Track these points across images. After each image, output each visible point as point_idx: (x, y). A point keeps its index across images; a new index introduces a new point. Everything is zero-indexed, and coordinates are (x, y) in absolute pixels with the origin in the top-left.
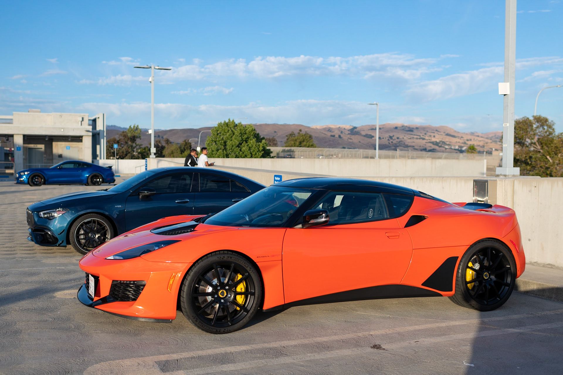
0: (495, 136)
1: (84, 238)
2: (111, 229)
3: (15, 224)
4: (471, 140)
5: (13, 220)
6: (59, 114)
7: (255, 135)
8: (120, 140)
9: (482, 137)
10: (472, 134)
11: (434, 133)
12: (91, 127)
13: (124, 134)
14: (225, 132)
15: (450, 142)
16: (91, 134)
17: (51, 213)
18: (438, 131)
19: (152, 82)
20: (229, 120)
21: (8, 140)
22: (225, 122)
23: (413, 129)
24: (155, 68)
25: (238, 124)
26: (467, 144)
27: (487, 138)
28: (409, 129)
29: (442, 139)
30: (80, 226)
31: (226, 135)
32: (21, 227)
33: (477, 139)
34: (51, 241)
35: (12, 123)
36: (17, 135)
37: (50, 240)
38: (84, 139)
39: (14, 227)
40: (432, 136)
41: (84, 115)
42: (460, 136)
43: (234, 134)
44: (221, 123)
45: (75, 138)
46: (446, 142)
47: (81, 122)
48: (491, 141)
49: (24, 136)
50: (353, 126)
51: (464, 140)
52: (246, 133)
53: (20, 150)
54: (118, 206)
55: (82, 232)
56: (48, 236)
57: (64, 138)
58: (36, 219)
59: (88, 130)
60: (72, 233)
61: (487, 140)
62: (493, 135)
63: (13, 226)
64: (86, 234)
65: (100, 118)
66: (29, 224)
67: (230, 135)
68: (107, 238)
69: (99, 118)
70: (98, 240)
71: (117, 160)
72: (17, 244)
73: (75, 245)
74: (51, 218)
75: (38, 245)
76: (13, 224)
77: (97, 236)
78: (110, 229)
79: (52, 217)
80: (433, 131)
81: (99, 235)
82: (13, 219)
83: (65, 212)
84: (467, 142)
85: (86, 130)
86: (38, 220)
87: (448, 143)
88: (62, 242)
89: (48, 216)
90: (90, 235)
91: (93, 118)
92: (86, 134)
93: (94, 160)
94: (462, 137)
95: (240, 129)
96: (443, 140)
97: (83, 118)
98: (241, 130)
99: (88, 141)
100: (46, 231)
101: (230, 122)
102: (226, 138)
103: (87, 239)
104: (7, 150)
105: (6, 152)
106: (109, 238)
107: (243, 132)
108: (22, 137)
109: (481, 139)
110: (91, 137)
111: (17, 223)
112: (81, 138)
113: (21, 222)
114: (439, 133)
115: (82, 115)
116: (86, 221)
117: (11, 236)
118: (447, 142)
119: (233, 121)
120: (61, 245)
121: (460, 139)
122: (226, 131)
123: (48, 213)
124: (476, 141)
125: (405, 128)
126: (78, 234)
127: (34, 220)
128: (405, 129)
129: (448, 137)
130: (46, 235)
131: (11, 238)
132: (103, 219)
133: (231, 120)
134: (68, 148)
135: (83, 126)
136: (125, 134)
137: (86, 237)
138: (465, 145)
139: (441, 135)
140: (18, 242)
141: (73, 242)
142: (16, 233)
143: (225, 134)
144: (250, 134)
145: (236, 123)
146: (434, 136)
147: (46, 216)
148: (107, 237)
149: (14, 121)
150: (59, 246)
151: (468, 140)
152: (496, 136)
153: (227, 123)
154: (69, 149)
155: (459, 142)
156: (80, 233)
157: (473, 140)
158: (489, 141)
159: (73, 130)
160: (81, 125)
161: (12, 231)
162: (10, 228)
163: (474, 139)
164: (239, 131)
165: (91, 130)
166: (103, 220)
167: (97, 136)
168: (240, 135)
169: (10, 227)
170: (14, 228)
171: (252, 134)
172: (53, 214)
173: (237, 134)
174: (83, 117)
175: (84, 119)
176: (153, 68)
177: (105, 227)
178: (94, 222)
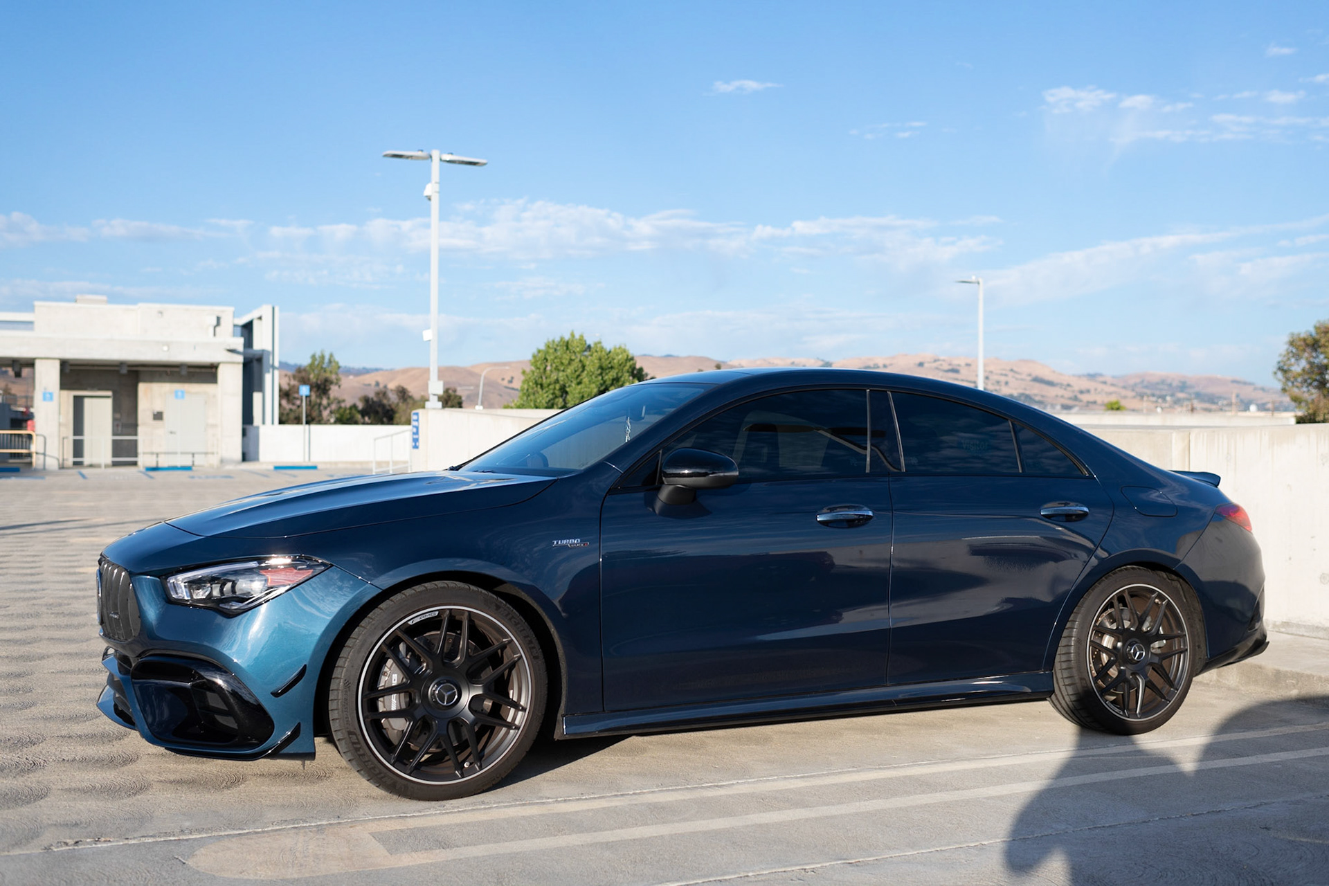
0: (1142, 382)
1: (404, 706)
2: (536, 658)
3: (37, 615)
4: (1088, 391)
5: (28, 599)
6: (158, 306)
7: (632, 372)
8: (290, 390)
9: (1113, 385)
10: (1092, 377)
11: (1006, 375)
12: (241, 340)
13: (300, 375)
14: (562, 363)
15: (1043, 396)
16: (240, 359)
17: (233, 578)
18: (1015, 372)
19: (433, 198)
20: (573, 335)
21: (18, 375)
22: (562, 339)
23: (958, 368)
24: (441, 160)
25: (592, 346)
26: (1081, 401)
27: (1124, 387)
28: (950, 367)
29: (1025, 389)
30: (385, 649)
31: (563, 371)
32: (58, 627)
33: (1102, 390)
34: (235, 726)
35: (32, 329)
36: (44, 361)
37: (230, 722)
38: (222, 372)
39: (32, 627)
40: (1003, 384)
41: (223, 311)
42: (1065, 383)
43: (583, 367)
44: (553, 341)
45: (198, 370)
46: (1033, 397)
47: (215, 327)
48: (1132, 394)
49: (64, 364)
50: (823, 360)
51: (1073, 391)
52: (612, 368)
53: (51, 399)
54: (565, 542)
55: (392, 676)
56: (213, 701)
57: (168, 370)
58: (152, 613)
59: (232, 347)
60: (347, 685)
61: (1124, 392)
62: (1138, 380)
63: (29, 622)
64: (411, 687)
65: (263, 318)
66: (107, 635)
67: (576, 371)
68: (516, 705)
69: (260, 318)
70: (472, 716)
71: (307, 426)
72: (46, 719)
73: (357, 750)
74: (235, 606)
75: (161, 750)
76: (29, 615)
77: (466, 699)
78: (533, 658)
79: (241, 600)
80: (1004, 372)
81: (478, 691)
82: (28, 595)
83: (310, 573)
84: (1080, 396)
85: (228, 348)
86: (162, 618)
87: (1037, 398)
88: (296, 733)
89: (216, 593)
90: (433, 689)
91: (244, 320)
92: (229, 360)
93: (248, 427)
94: (1069, 385)
95: (598, 357)
96: (1027, 392)
97: (218, 319)
98: (600, 359)
99: (231, 377)
100: (202, 673)
101: (572, 341)
102: (565, 377)
103: (419, 713)
104: (17, 412)
105: (14, 416)
106: (522, 703)
107: (606, 365)
108: (57, 365)
109: (1113, 389)
110: (240, 367)
111: (44, 609)
112: (214, 370)
113: (60, 605)
114: (1018, 376)
115: (218, 310)
116: (415, 619)
117: (19, 676)
118: (1036, 395)
119: (582, 336)
120: (285, 751)
121: (1065, 389)
122: (564, 361)
123: (213, 580)
124: (1099, 393)
125: (941, 365)
126: (373, 692)
127: (141, 615)
128: (941, 368)
129: (1037, 385)
130: (204, 699)
131: (20, 683)
132: (498, 607)
133: (577, 336)
134: (180, 394)
135: (218, 339)
136: (303, 374)
137: (411, 703)
138: (1077, 403)
139: (1022, 380)
140: (51, 709)
141: (350, 733)
142: (42, 658)
143: (562, 369)
144: (622, 370)
145: (588, 343)
146: (1007, 383)
147: (201, 594)
148: (515, 699)
149: (36, 325)
150: (277, 754)
151: (1081, 392)
152: (1145, 383)
153: (568, 343)
154: (183, 397)
155: (1062, 397)
156: (383, 682)
157: (1092, 391)
158: (1130, 394)
159: (195, 348)
160: (215, 335)
161: (25, 650)
162: (17, 635)
163: (1096, 390)
164: (596, 361)
165: (241, 348)
166: (496, 610)
167: (255, 364)
168: (599, 371)
169: (19, 629)
170: (31, 634)
171: (627, 368)
172: (243, 585)
173: (592, 370)
174: (220, 315)
175: (222, 321)
176: (438, 159)
177: (503, 647)
178: (454, 623)
